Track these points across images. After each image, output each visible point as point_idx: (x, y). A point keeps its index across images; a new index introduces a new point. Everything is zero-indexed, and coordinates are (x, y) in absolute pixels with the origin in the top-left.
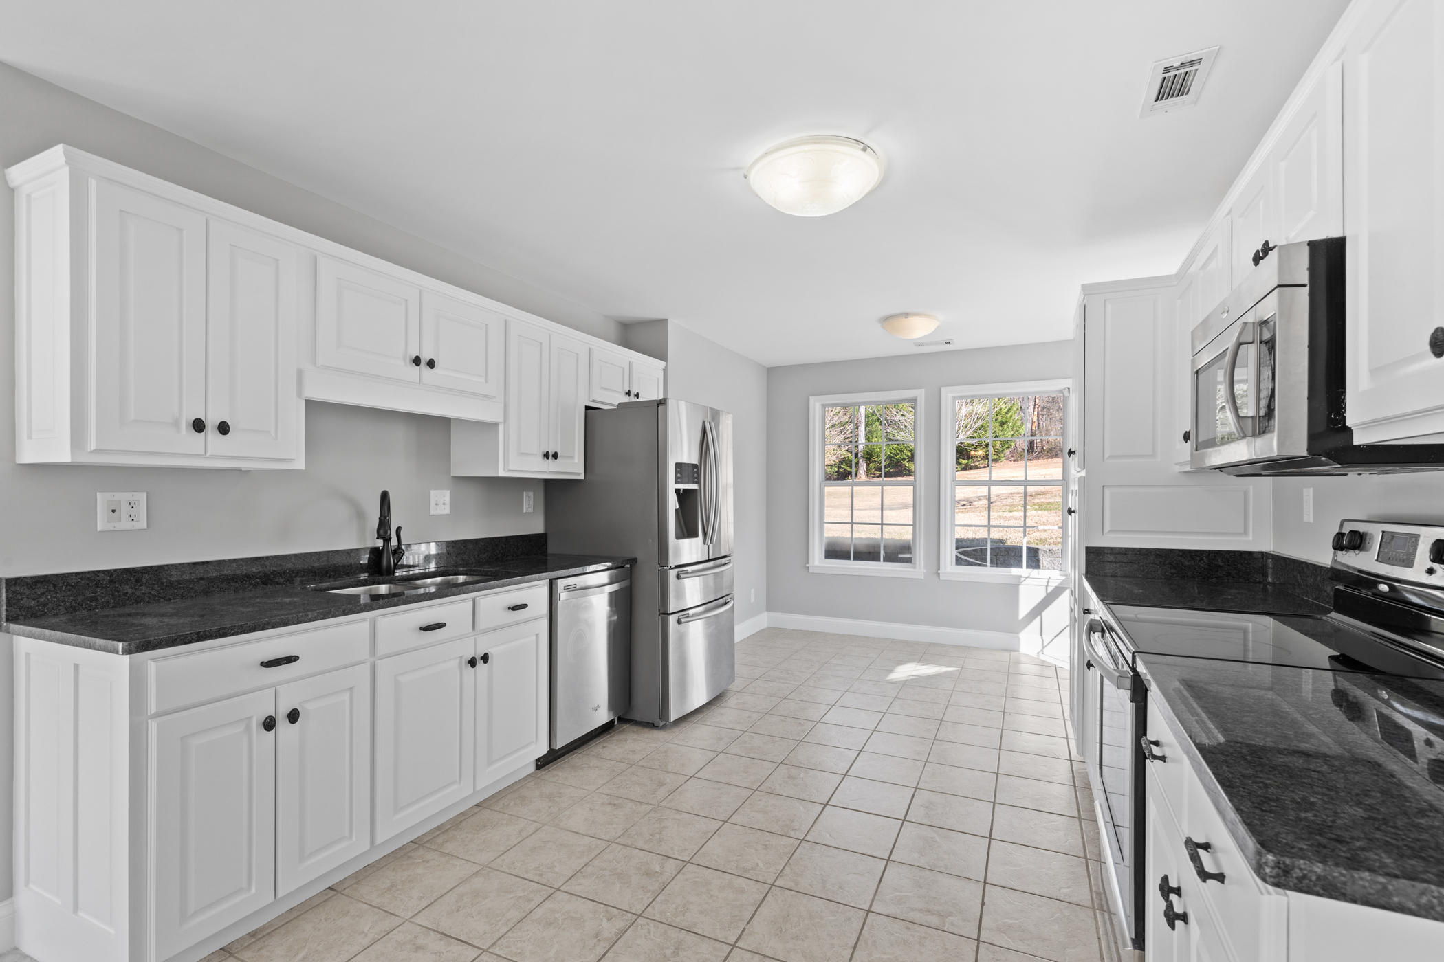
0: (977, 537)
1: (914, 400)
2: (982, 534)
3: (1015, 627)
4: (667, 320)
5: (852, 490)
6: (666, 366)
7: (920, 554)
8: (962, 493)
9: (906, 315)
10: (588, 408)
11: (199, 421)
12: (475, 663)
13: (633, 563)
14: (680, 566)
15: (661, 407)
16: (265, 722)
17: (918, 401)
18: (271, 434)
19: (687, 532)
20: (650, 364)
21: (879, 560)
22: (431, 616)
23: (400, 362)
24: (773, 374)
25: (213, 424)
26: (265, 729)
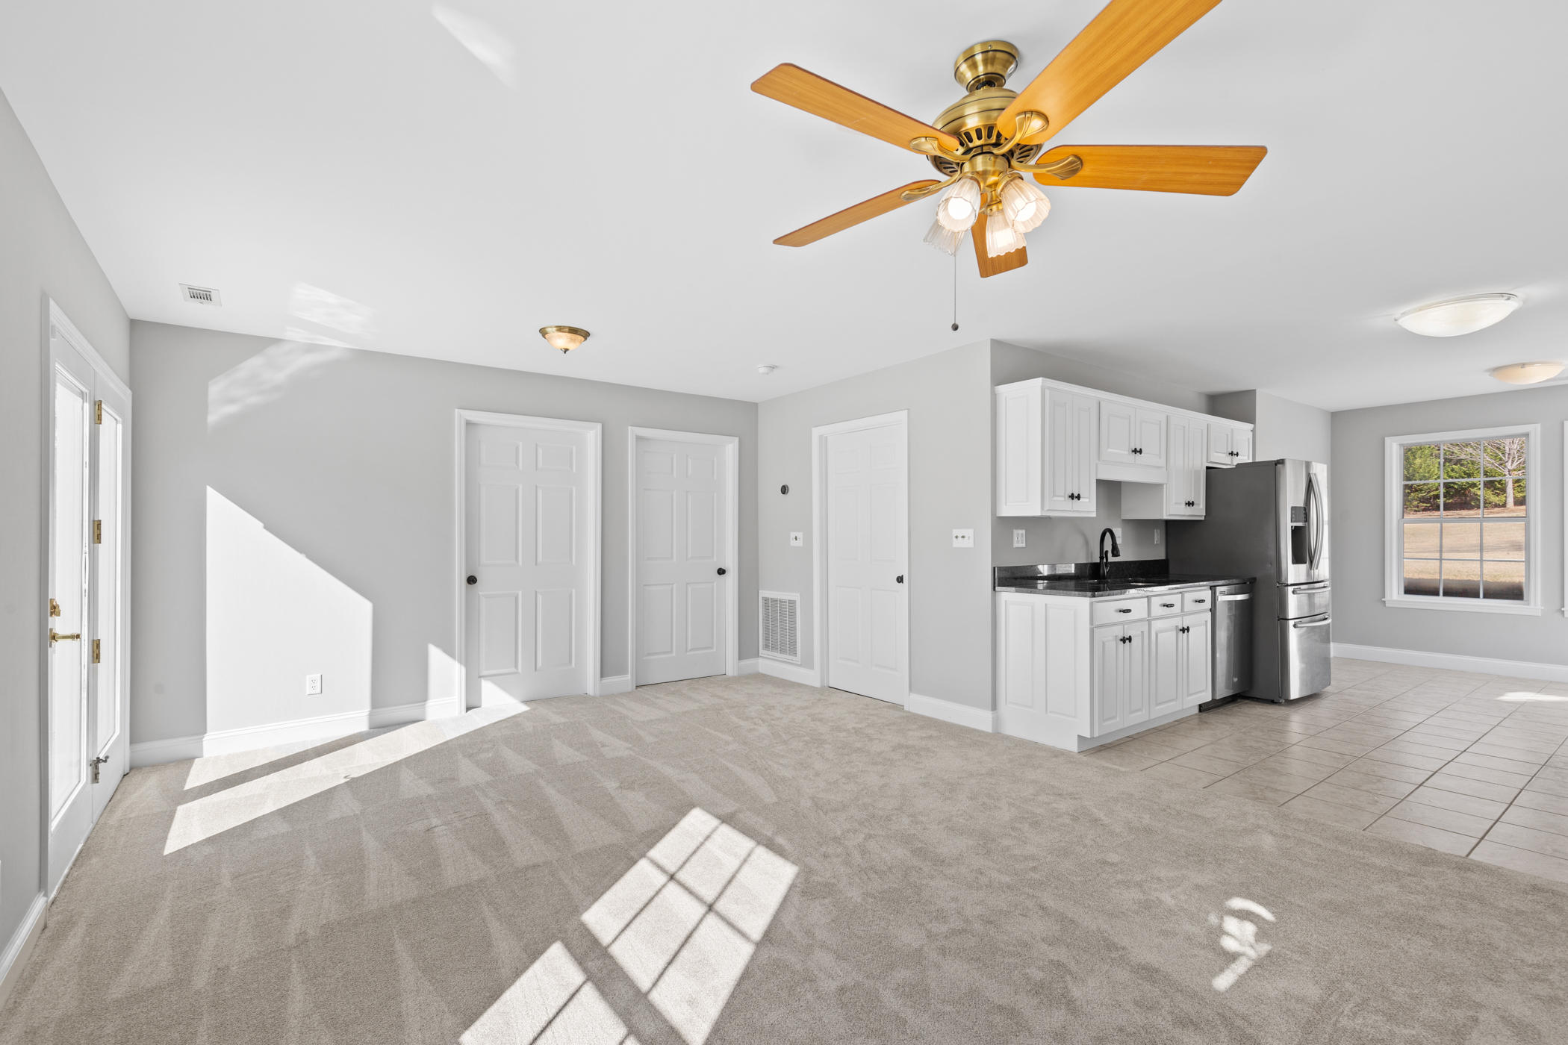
1: (1527, 435)
4: (1254, 391)
5: (1441, 527)
6: (1254, 428)
7: (1536, 593)
9: (1523, 365)
10: (1208, 468)
11: (1073, 494)
12: (1184, 632)
13: (1253, 580)
14: (1292, 585)
15: (1279, 466)
16: (1121, 640)
17: (1532, 436)
18: (1089, 498)
19: (1298, 559)
20: (1243, 428)
21: (1478, 597)
22: (1168, 600)
23: (1127, 453)
24: (1339, 420)
25: (1076, 495)
26: (1122, 642)
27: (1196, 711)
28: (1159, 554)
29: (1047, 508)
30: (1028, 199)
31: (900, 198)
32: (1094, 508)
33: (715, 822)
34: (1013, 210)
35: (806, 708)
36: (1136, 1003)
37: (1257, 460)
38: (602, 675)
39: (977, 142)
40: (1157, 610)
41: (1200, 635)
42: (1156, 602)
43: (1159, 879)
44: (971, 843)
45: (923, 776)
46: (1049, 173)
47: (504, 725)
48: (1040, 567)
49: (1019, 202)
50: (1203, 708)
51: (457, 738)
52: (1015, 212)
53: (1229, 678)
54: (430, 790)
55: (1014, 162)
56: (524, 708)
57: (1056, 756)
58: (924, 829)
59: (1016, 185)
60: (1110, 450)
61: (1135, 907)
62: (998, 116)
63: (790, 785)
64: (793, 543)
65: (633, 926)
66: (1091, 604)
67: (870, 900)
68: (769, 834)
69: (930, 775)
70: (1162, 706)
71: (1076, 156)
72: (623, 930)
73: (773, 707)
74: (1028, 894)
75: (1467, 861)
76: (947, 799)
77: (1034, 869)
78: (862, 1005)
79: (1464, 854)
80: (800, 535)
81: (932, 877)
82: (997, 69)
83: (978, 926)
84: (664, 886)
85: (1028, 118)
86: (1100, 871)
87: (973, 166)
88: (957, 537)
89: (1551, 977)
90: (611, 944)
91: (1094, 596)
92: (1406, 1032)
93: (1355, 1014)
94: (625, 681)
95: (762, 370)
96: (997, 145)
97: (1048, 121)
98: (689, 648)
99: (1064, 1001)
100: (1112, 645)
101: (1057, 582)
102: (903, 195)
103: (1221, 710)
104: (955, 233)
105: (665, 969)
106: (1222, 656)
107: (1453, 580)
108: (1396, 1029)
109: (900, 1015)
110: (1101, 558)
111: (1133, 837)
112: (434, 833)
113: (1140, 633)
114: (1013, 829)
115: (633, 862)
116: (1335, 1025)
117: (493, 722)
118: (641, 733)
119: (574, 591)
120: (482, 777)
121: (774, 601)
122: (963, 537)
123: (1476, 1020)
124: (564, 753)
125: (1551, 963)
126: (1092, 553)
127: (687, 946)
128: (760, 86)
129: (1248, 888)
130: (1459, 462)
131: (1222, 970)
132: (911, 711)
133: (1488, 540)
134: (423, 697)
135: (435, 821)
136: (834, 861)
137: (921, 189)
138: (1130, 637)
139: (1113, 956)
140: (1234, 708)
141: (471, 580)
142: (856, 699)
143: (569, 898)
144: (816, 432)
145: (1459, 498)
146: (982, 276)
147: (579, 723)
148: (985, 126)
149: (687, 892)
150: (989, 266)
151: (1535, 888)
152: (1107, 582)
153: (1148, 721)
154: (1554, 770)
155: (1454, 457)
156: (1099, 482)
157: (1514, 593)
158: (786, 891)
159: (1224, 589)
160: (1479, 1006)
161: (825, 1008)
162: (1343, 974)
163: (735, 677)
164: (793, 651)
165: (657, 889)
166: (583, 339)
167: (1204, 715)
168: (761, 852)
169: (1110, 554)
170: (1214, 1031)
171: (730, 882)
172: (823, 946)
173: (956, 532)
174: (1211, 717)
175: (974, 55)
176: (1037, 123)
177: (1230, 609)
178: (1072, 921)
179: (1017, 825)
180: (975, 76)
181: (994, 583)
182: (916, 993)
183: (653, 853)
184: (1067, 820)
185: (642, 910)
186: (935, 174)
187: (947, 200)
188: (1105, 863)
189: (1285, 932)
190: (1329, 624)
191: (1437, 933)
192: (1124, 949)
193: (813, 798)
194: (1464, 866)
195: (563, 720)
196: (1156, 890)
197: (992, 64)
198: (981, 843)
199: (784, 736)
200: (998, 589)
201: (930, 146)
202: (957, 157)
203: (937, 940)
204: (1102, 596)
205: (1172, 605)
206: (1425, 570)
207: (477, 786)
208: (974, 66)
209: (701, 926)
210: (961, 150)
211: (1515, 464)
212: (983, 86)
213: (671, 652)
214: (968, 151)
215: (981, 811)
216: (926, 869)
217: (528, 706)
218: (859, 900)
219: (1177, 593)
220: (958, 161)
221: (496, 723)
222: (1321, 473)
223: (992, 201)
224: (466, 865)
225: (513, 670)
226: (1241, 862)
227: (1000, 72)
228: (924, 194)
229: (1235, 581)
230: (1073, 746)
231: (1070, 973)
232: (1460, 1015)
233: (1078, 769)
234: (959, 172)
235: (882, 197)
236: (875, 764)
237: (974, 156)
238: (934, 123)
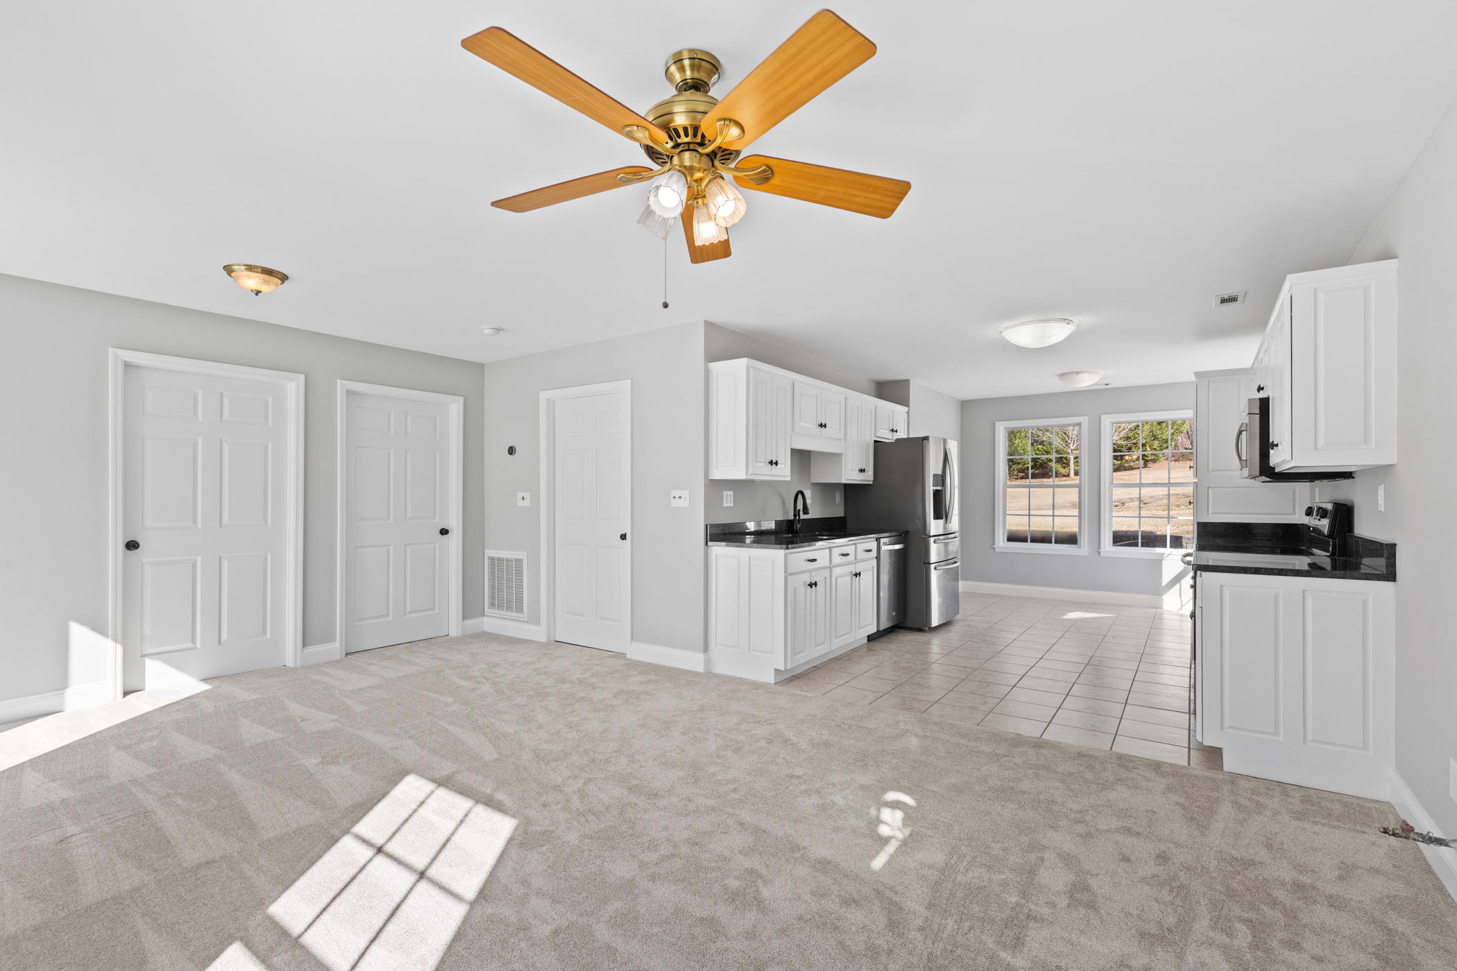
0: (1130, 530)
1: (1080, 424)
2: (1134, 528)
3: (1159, 591)
4: (909, 380)
5: (1029, 491)
6: (909, 410)
7: (1084, 540)
8: (1119, 493)
9: (1078, 373)
10: (875, 441)
11: (772, 461)
12: (856, 577)
13: (907, 533)
14: (934, 536)
15: (925, 441)
16: (809, 585)
17: (1083, 425)
18: (785, 465)
19: (937, 516)
20: (900, 409)
21: (1051, 542)
22: (844, 550)
23: (814, 426)
24: (966, 406)
25: (774, 461)
26: (809, 587)
27: (865, 641)
28: (838, 512)
29: (750, 472)
30: (727, 197)
31: (616, 179)
32: (789, 474)
33: (430, 786)
34: (715, 205)
35: (532, 663)
36: (812, 893)
37: (910, 437)
38: (304, 645)
39: (684, 139)
40: (837, 559)
41: (868, 579)
42: (836, 552)
43: (833, 784)
44: (681, 774)
45: (641, 718)
46: (747, 178)
47: (176, 709)
48: (748, 524)
49: (720, 199)
50: (871, 638)
51: (110, 729)
52: (716, 207)
53: (889, 613)
54: (66, 794)
55: (717, 163)
56: (205, 687)
57: (757, 689)
58: (641, 767)
59: (718, 183)
60: (801, 424)
61: (815, 811)
62: (702, 118)
63: (512, 740)
64: (520, 503)
65: (331, 909)
66: (786, 555)
67: (587, 841)
68: (488, 791)
69: (647, 717)
70: (841, 639)
71: (768, 166)
72: (318, 916)
73: (497, 664)
74: (729, 814)
75: (1041, 741)
76: (662, 736)
77: (735, 790)
78: (576, 943)
79: (1039, 736)
80: (527, 495)
81: (645, 811)
82: (702, 76)
83: (684, 849)
84: (370, 861)
85: (727, 125)
86: (788, 784)
87: (681, 160)
88: (674, 497)
89: (1087, 819)
90: (303, 933)
91: (788, 548)
92: (999, 877)
93: (967, 870)
94: (335, 648)
95: (487, 331)
96: (702, 144)
97: (744, 131)
98: (408, 610)
99: (755, 903)
100: (802, 589)
101: (761, 537)
102: (619, 177)
103: (884, 639)
104: (665, 219)
105: (367, 948)
106: (884, 594)
107: (1036, 531)
108: (993, 877)
109: (611, 945)
110: (795, 516)
111: (815, 751)
112: (69, 843)
113: (823, 578)
114: (719, 757)
115: (335, 840)
116: (954, 882)
117: (161, 705)
118: (349, 702)
119: (269, 555)
120: (143, 770)
121: (501, 560)
122: (680, 497)
123: (1042, 859)
124: (252, 732)
125: (1088, 809)
126: (787, 512)
127: (394, 920)
128: (469, 44)
129: (898, 782)
130: (1042, 443)
131: (877, 853)
132: (633, 658)
133: (1058, 501)
134: (61, 683)
135: (71, 830)
136: (554, 808)
137: (634, 174)
138: (816, 582)
139: (796, 856)
140: (893, 637)
141: (132, 545)
142: (581, 651)
143: (252, 892)
144: (544, 396)
145: (1041, 470)
146: (693, 261)
147: (274, 699)
148: (691, 125)
149: (395, 863)
150: (700, 254)
151: (1080, 755)
152: (799, 537)
153: (830, 652)
154: (1093, 667)
155: (1040, 439)
156: (793, 451)
157: (1071, 539)
158: (503, 846)
159: (886, 540)
160: (1045, 848)
161: (539, 954)
162: (960, 840)
163: (458, 637)
164: (520, 609)
165: (361, 865)
166: (280, 282)
167: (871, 643)
168: (480, 810)
169: (801, 513)
170: (870, 904)
171: (444, 846)
172: (539, 893)
173: (674, 493)
174: (876, 645)
175: (682, 59)
176: (734, 131)
177: (890, 556)
178: (765, 831)
179: (722, 753)
180: (683, 79)
181: (707, 539)
182: (626, 922)
183: (360, 828)
184: (763, 743)
185: (342, 891)
186: (648, 163)
187: (658, 188)
188: (792, 776)
189: (923, 814)
190: (958, 567)
191: (1021, 797)
192: (804, 848)
193: (534, 751)
194: (1039, 744)
195: (254, 697)
196: (831, 794)
197: (698, 71)
198: (690, 773)
199: (508, 692)
200: (709, 543)
201: (642, 135)
202: (666, 150)
203: (648, 868)
204: (794, 548)
205: (847, 555)
206: (1018, 524)
207: (135, 781)
208: (682, 69)
209: (410, 896)
210: (671, 144)
211: (1075, 445)
212: (690, 89)
213: (387, 615)
214: (676, 146)
215: (692, 744)
216: (641, 804)
217: (210, 684)
218: (576, 843)
219: (852, 544)
220: (668, 153)
221: (164, 707)
222: (953, 447)
223: (698, 194)
224: (115, 874)
225: (191, 645)
226: (894, 761)
227: (705, 80)
228: (638, 179)
229: (894, 534)
230: (770, 679)
231: (761, 877)
232: (1032, 857)
233: (774, 698)
234: (669, 163)
235: (599, 176)
236: (598, 711)
237: (682, 151)
238: (646, 115)
